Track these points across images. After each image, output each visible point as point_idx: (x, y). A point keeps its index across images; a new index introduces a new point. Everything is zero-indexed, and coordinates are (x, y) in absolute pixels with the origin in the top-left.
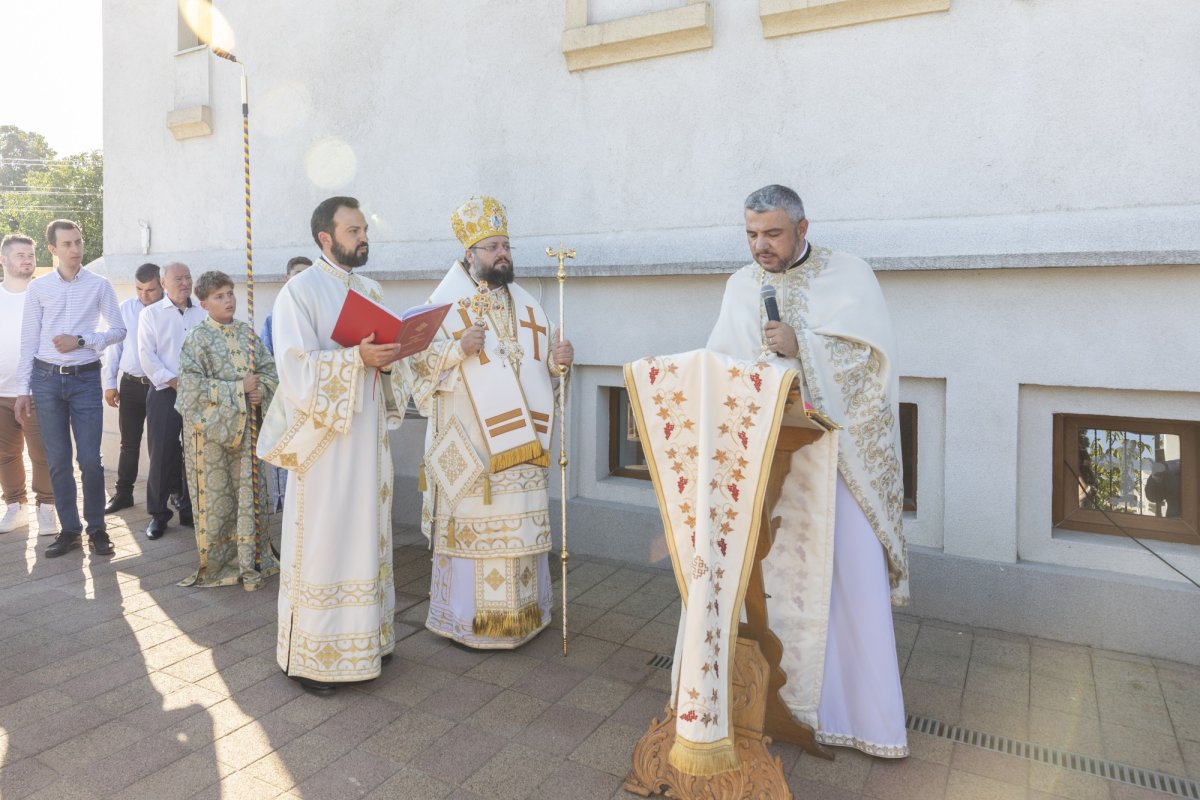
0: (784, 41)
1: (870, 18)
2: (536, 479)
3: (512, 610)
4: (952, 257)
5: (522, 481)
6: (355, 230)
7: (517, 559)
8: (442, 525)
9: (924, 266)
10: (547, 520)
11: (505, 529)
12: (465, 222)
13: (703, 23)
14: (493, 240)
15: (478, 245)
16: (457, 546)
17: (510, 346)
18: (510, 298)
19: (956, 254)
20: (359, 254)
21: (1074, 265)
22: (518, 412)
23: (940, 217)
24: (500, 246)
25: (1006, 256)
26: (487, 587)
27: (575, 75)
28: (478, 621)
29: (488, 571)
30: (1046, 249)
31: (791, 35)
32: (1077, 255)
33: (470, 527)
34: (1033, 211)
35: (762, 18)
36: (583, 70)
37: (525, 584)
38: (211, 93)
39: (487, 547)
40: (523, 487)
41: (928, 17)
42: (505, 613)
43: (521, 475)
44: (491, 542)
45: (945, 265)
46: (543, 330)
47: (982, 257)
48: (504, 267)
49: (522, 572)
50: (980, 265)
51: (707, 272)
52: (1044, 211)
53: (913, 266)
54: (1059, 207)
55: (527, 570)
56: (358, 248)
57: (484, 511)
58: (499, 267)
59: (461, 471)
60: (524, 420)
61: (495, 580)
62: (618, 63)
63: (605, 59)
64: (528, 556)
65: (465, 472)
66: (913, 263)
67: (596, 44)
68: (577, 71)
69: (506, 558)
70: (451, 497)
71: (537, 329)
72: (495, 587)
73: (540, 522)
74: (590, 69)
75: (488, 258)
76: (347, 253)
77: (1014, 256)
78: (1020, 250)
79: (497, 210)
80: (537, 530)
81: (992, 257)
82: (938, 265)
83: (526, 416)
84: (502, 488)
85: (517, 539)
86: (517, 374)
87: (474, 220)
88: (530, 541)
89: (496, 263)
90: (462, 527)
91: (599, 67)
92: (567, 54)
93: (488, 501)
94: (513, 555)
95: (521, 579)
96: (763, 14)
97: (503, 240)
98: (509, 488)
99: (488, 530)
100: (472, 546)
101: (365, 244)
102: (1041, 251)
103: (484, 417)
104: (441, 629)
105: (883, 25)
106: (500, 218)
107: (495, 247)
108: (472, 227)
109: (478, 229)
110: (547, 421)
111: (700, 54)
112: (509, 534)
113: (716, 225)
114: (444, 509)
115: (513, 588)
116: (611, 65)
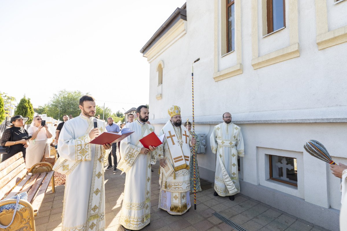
0: (258, 70)
1: (278, 61)
2: (187, 173)
3: (180, 205)
4: (299, 120)
5: (183, 173)
6: (145, 113)
7: (181, 193)
8: (164, 183)
9: (292, 122)
10: (189, 183)
11: (178, 185)
12: (170, 112)
13: (239, 68)
14: (176, 116)
15: (173, 117)
16: (167, 188)
17: (180, 141)
18: (181, 129)
19: (301, 119)
20: (145, 119)
21: (338, 122)
22: (181, 157)
23: (300, 109)
24: (178, 117)
25: (316, 119)
26: (174, 199)
27: (216, 82)
28: (172, 207)
29: (174, 195)
30: (329, 117)
31: (260, 68)
32: (339, 119)
33: (170, 184)
34: (328, 106)
35: (252, 65)
36: (218, 81)
37: (183, 199)
38: (162, 92)
39: (174, 189)
40: (183, 175)
41: (294, 59)
42: (178, 206)
43: (183, 172)
44: (175, 188)
45: (298, 121)
46: (188, 136)
47: (309, 120)
48: (179, 122)
49: (182, 196)
50: (308, 122)
51: (240, 123)
52: (332, 106)
53: (289, 122)
54: (337, 105)
55: (184, 195)
56: (145, 117)
57: (174, 181)
58: (178, 122)
59: (168, 170)
60: (183, 159)
61: (176, 197)
62: (224, 79)
63: (222, 78)
64: (184, 192)
65: (169, 171)
66: (289, 121)
67: (219, 76)
68: (217, 81)
69: (179, 192)
70: (166, 176)
71: (187, 136)
72: (176, 199)
73: (187, 183)
74: (219, 81)
75: (175, 120)
76: (142, 118)
77: (318, 119)
78: (320, 118)
79: (177, 109)
80: (186, 185)
81: (312, 119)
82: (296, 122)
83: (183, 158)
84: (178, 175)
85: (181, 188)
86: (181, 147)
87: (172, 111)
88: (185, 188)
89: (177, 121)
90: (168, 184)
91: (220, 80)
92: (214, 78)
93: (175, 178)
94: (180, 192)
95: (182, 197)
96: (252, 64)
97: (179, 116)
98: (180, 175)
99: (175, 185)
100: (171, 189)
101: (148, 117)
102: (328, 118)
103: (173, 157)
104: (165, 208)
105: (282, 62)
106: (178, 111)
107: (177, 117)
108: (172, 113)
109: (173, 113)
110: (189, 158)
111: (240, 75)
112: (180, 186)
113: (244, 112)
114: (164, 179)
115: (180, 200)
116: (223, 79)
